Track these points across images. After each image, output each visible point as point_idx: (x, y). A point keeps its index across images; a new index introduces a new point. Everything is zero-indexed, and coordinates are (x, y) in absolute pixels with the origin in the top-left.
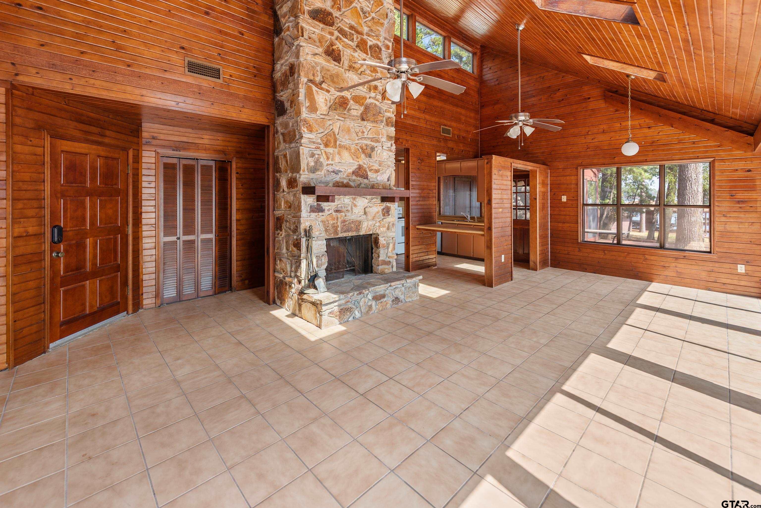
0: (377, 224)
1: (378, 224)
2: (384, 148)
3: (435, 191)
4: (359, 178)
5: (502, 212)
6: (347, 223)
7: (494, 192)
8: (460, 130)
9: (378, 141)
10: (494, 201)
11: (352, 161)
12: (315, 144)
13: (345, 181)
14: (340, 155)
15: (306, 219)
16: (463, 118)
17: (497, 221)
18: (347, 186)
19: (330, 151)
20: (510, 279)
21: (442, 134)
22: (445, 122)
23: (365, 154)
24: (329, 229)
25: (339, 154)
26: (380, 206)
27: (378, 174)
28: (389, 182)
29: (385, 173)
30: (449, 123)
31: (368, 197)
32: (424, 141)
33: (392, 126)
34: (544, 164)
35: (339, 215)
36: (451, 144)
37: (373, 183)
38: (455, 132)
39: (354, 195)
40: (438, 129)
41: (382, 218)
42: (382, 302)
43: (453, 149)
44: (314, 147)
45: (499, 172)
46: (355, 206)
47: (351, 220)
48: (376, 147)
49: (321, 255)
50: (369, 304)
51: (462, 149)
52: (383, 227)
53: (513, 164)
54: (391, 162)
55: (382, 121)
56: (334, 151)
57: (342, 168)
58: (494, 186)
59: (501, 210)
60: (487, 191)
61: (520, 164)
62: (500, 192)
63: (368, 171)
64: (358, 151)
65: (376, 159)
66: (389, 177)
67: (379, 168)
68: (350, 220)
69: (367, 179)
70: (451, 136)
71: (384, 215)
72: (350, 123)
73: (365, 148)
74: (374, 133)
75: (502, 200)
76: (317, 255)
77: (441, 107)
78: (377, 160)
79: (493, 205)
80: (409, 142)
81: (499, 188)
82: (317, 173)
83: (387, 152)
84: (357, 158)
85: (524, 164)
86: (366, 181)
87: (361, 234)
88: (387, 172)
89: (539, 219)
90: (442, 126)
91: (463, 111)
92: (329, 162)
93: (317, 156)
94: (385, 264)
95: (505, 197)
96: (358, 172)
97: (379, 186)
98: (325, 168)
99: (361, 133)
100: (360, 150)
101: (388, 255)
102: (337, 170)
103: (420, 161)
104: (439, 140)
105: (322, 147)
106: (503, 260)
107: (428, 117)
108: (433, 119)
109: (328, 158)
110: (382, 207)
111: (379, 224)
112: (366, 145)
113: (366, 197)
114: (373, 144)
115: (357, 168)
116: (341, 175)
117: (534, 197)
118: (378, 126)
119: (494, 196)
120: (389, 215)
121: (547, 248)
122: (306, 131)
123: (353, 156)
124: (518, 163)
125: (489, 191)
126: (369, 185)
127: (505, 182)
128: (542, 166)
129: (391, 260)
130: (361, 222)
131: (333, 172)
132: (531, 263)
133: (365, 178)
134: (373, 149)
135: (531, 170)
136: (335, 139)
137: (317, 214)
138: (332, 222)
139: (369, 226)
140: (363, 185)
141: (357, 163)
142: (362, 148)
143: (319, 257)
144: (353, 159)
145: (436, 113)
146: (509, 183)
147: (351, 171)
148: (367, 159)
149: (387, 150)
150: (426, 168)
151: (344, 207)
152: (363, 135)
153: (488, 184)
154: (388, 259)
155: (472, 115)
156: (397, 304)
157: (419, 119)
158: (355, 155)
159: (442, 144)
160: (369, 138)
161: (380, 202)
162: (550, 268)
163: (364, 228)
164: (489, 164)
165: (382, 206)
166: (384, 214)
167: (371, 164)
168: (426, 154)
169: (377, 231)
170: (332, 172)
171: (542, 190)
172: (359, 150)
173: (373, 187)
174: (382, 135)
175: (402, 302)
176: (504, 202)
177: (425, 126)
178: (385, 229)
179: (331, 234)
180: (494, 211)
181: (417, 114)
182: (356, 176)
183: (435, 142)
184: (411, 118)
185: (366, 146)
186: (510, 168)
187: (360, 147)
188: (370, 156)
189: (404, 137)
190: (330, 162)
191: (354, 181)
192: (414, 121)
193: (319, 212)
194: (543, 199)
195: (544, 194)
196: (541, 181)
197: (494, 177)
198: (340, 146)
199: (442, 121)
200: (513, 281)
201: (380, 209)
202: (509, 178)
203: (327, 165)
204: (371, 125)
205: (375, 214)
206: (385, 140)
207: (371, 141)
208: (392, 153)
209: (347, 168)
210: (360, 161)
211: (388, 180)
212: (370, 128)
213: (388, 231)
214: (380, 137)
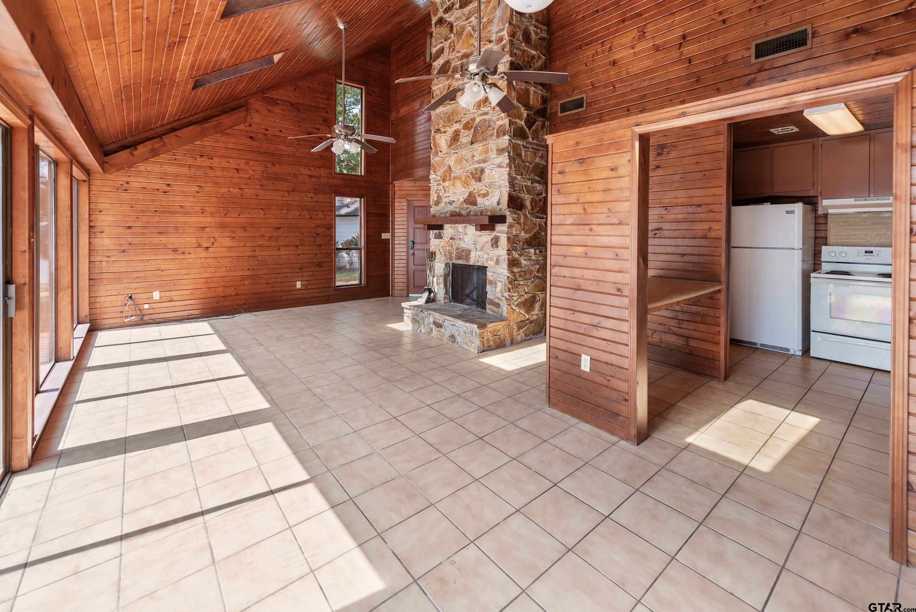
1: (486, 256)
2: (493, 166)
4: (469, 206)
6: (460, 251)
9: (484, 161)
11: (463, 190)
12: (437, 182)
13: (458, 211)
15: (433, 245)
18: (459, 215)
19: (446, 185)
21: (754, 61)
23: (475, 179)
24: (447, 254)
25: (453, 185)
26: (488, 235)
27: (487, 198)
28: (499, 206)
29: (494, 196)
33: (505, 134)
35: (453, 242)
37: (481, 209)
38: (840, 23)
39: (465, 223)
40: (739, 56)
41: (491, 249)
44: (437, 185)
46: (466, 234)
48: (486, 167)
52: (491, 260)
54: (503, 180)
55: (492, 135)
56: (449, 184)
57: (456, 198)
63: (477, 196)
65: (485, 181)
66: (499, 200)
67: (489, 190)
68: (462, 248)
69: (476, 205)
71: (492, 246)
72: (463, 152)
73: (474, 172)
74: (483, 153)
78: (487, 183)
82: (439, 206)
83: (499, 169)
84: (468, 185)
86: (475, 207)
87: (470, 264)
88: (496, 194)
93: (438, 192)
94: (494, 305)
96: (468, 200)
97: (487, 212)
98: (444, 200)
99: (472, 157)
100: (471, 176)
101: (497, 295)
102: (452, 201)
104: (742, 81)
105: (441, 182)
109: (445, 192)
110: (492, 237)
111: (488, 256)
114: (482, 165)
115: (468, 196)
116: (454, 205)
118: (487, 143)
120: (499, 246)
122: (433, 174)
123: (464, 184)
126: (478, 212)
129: (500, 302)
130: (470, 250)
133: (474, 205)
134: (482, 171)
136: (450, 173)
137: (439, 240)
138: (448, 249)
139: (478, 257)
140: (473, 213)
141: (469, 191)
142: (472, 174)
144: (464, 187)
147: (462, 199)
148: (478, 183)
149: (496, 168)
151: (457, 235)
152: (473, 160)
154: (496, 300)
158: (466, 184)
160: (477, 161)
163: (473, 258)
165: (491, 235)
167: (480, 189)
169: (485, 264)
170: (448, 203)
172: (469, 177)
173: (481, 214)
174: (492, 151)
177: (683, 73)
178: (493, 262)
179: (448, 259)
182: (467, 204)
185: (476, 170)
187: (470, 173)
188: (480, 180)
190: (447, 194)
191: (465, 209)
198: (454, 178)
201: (490, 239)
203: (446, 197)
204: (480, 145)
205: (484, 244)
206: (495, 156)
207: (478, 163)
208: (504, 169)
209: (460, 198)
210: (470, 188)
211: (498, 204)
212: (480, 148)
213: (497, 266)
214: (489, 155)
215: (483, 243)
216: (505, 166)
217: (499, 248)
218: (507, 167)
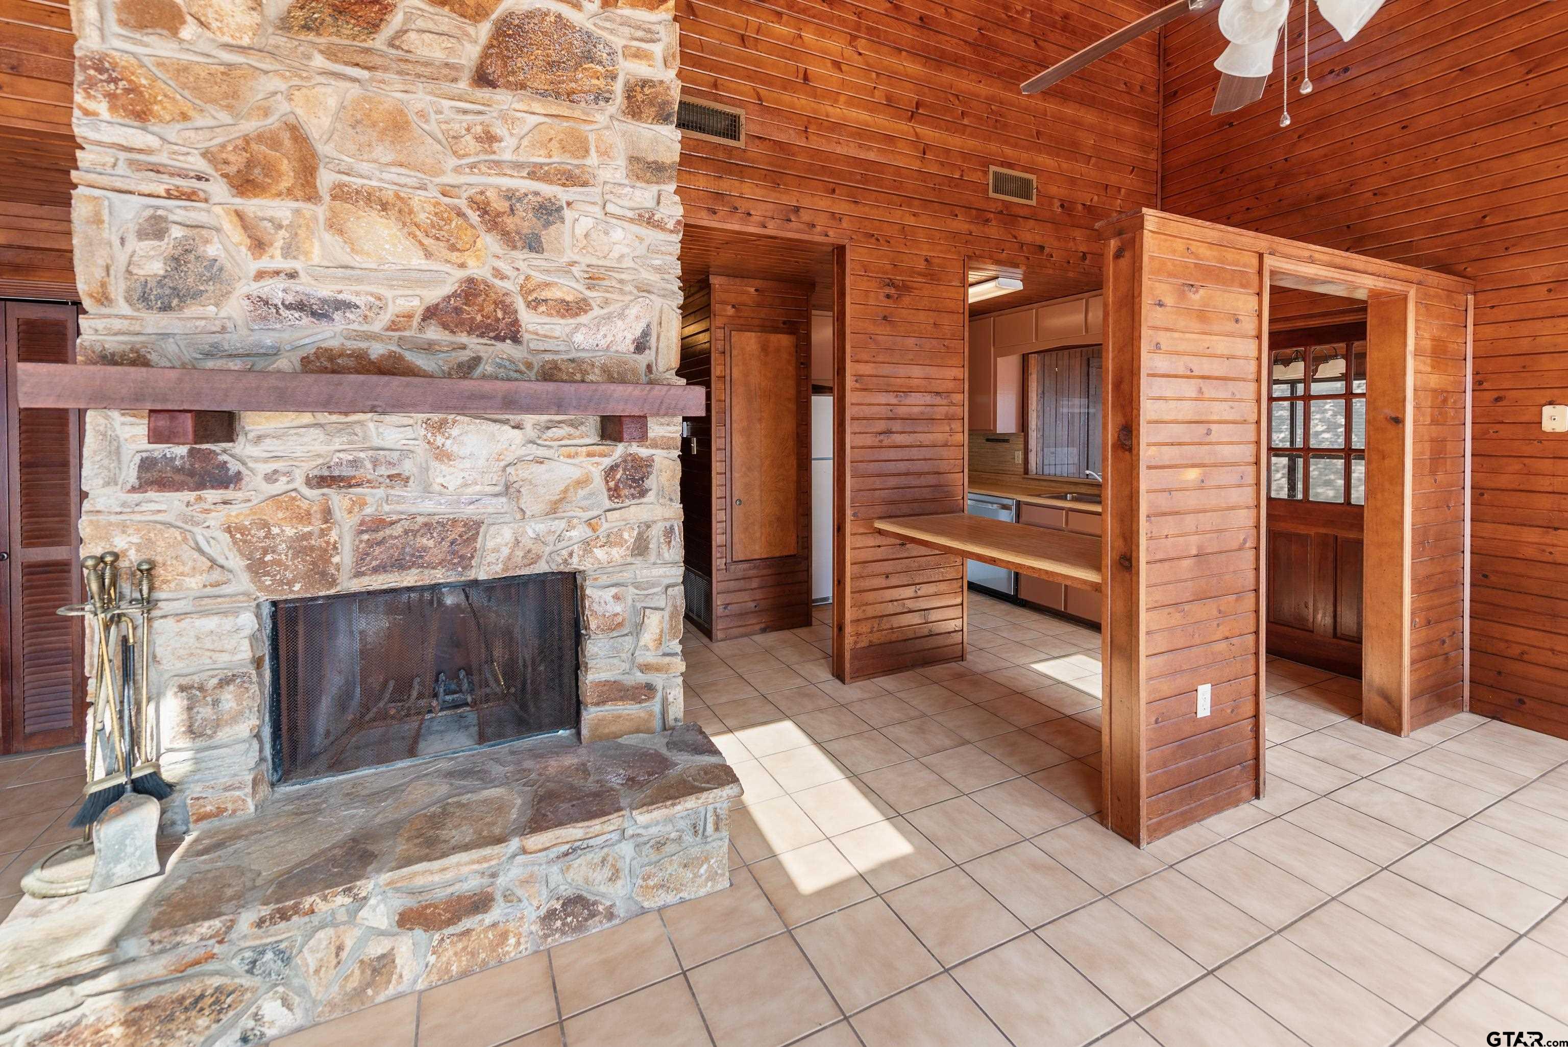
0: (574, 533)
1: (579, 533)
2: (610, 208)
3: (960, 396)
4: (463, 338)
5: (1201, 486)
6: (398, 530)
7: (1148, 388)
8: (1072, 181)
9: (570, 179)
10: (1146, 434)
11: (419, 263)
12: (165, 177)
13: (377, 350)
14: (341, 232)
15: (113, 518)
16: (1088, 140)
17: (1168, 526)
18: (388, 368)
19: (271, 213)
20: (1247, 792)
21: (991, 194)
22: (1009, 151)
23: (504, 233)
24: (278, 563)
25: (336, 226)
26: (589, 455)
27: (583, 319)
28: (642, 360)
29: (622, 316)
30: (1024, 157)
31: (529, 420)
32: (911, 221)
33: (664, 118)
34: (1443, 267)
35: (338, 500)
36: (1030, 234)
37: (548, 357)
38: (1053, 190)
39: (435, 409)
40: (976, 177)
41: (608, 504)
42: (468, 932)
43: (1042, 248)
44: (161, 190)
45: (1182, 295)
46: (445, 456)
47: (420, 520)
48: (569, 204)
49: (215, 681)
50: (376, 949)
51: (1083, 248)
52: (608, 543)
53: (1269, 261)
54: (658, 270)
55: (602, 97)
56: (297, 212)
57: (358, 294)
58: (1149, 361)
59: (1192, 475)
60: (1117, 386)
61: (1312, 261)
62: (1189, 388)
63: (519, 306)
64: (456, 222)
65: (570, 255)
66: (646, 334)
67: (588, 293)
68: (413, 517)
69: (516, 340)
70: (1033, 202)
71: (614, 493)
72: (406, 95)
73: (499, 205)
74: (554, 145)
75: (1202, 429)
76: (184, 681)
77: (991, 99)
78: (572, 264)
79: (1147, 453)
80: (845, 224)
81: (1181, 371)
82: (192, 310)
83: (635, 228)
84: (453, 248)
85: (1338, 261)
86: (507, 348)
87: (482, 576)
88: (633, 312)
89: (1416, 509)
90: (993, 168)
91: (1090, 117)
92: (265, 263)
93: (177, 232)
94: (622, 699)
95: (1220, 411)
96: (457, 311)
97: (585, 373)
98: (245, 288)
99: (478, 139)
100: (474, 217)
101: (640, 660)
102: (324, 301)
103: (892, 291)
104: (981, 216)
105: (218, 189)
106: (1204, 709)
107: (929, 133)
108: (956, 142)
109: (259, 245)
110: (607, 462)
111: (589, 533)
112: (510, 196)
113: (515, 418)
114: (548, 190)
115: (455, 295)
116: (347, 321)
117: (1389, 412)
118: (577, 114)
119: (1148, 409)
120: (643, 493)
121: (1456, 632)
122: (105, 114)
123: (427, 241)
124: (1299, 259)
125: (1125, 387)
126: (529, 366)
127: (1221, 345)
128: (1434, 278)
129: (657, 680)
130: (478, 524)
131: (300, 306)
132: (1370, 698)
133: (499, 338)
134: (548, 212)
135: (1375, 294)
136: (302, 160)
137: (190, 496)
138: (290, 532)
139: (526, 542)
140: (489, 369)
141: (462, 274)
142: (483, 209)
143: (201, 688)
144: (428, 255)
145: (966, 122)
146: (1249, 348)
147: (413, 304)
148: (521, 253)
149: (632, 220)
150: (922, 316)
151: (375, 463)
152: (486, 152)
153: (1120, 350)
154: (641, 678)
155: (1129, 128)
156: (579, 928)
157: (890, 139)
158: (440, 237)
159: (994, 231)
160: (518, 166)
161: (596, 439)
162: (1466, 719)
163: (496, 550)
164: (1128, 254)
165: (606, 455)
166: (616, 489)
167: (539, 277)
168: (922, 265)
169: (575, 564)
170: (289, 307)
171: (1435, 380)
172: (461, 215)
173: (549, 374)
174: (605, 153)
175: (610, 916)
176: (1213, 438)
177: (916, 165)
178: (617, 553)
179: (290, 583)
180: (1146, 481)
181: (883, 122)
182: (445, 326)
183: (961, 225)
184: (852, 135)
185: (508, 198)
186: (1256, 278)
187: (471, 200)
188: (534, 245)
189: (824, 203)
190: (274, 260)
191: (429, 348)
192: (870, 148)
193: (201, 486)
194: (1434, 422)
195: (1445, 401)
196: (1427, 344)
197: (1150, 315)
198: (340, 193)
199: (994, 147)
200: (1261, 803)
201: (597, 471)
202: (1249, 326)
203: (260, 275)
204: (537, 107)
205: (566, 491)
206: (620, 175)
207: (532, 175)
208: (661, 236)
209: (388, 294)
210: (471, 262)
211: (640, 347)
212: (533, 120)
213: (638, 561)
214: (588, 162)
215: (562, 487)
216: (671, 225)
217: (650, 497)
218: (677, 232)
